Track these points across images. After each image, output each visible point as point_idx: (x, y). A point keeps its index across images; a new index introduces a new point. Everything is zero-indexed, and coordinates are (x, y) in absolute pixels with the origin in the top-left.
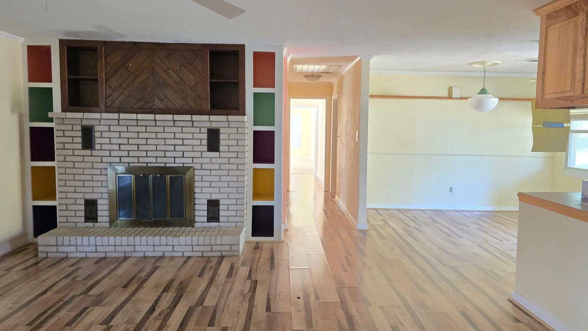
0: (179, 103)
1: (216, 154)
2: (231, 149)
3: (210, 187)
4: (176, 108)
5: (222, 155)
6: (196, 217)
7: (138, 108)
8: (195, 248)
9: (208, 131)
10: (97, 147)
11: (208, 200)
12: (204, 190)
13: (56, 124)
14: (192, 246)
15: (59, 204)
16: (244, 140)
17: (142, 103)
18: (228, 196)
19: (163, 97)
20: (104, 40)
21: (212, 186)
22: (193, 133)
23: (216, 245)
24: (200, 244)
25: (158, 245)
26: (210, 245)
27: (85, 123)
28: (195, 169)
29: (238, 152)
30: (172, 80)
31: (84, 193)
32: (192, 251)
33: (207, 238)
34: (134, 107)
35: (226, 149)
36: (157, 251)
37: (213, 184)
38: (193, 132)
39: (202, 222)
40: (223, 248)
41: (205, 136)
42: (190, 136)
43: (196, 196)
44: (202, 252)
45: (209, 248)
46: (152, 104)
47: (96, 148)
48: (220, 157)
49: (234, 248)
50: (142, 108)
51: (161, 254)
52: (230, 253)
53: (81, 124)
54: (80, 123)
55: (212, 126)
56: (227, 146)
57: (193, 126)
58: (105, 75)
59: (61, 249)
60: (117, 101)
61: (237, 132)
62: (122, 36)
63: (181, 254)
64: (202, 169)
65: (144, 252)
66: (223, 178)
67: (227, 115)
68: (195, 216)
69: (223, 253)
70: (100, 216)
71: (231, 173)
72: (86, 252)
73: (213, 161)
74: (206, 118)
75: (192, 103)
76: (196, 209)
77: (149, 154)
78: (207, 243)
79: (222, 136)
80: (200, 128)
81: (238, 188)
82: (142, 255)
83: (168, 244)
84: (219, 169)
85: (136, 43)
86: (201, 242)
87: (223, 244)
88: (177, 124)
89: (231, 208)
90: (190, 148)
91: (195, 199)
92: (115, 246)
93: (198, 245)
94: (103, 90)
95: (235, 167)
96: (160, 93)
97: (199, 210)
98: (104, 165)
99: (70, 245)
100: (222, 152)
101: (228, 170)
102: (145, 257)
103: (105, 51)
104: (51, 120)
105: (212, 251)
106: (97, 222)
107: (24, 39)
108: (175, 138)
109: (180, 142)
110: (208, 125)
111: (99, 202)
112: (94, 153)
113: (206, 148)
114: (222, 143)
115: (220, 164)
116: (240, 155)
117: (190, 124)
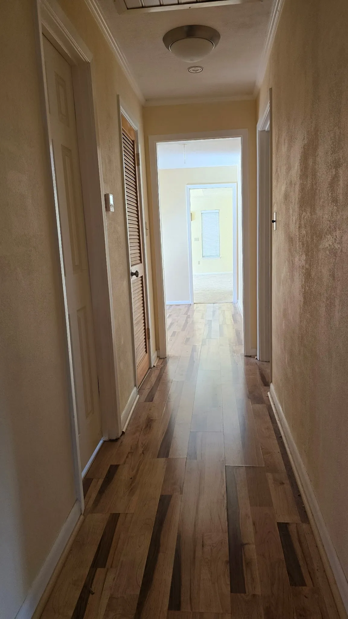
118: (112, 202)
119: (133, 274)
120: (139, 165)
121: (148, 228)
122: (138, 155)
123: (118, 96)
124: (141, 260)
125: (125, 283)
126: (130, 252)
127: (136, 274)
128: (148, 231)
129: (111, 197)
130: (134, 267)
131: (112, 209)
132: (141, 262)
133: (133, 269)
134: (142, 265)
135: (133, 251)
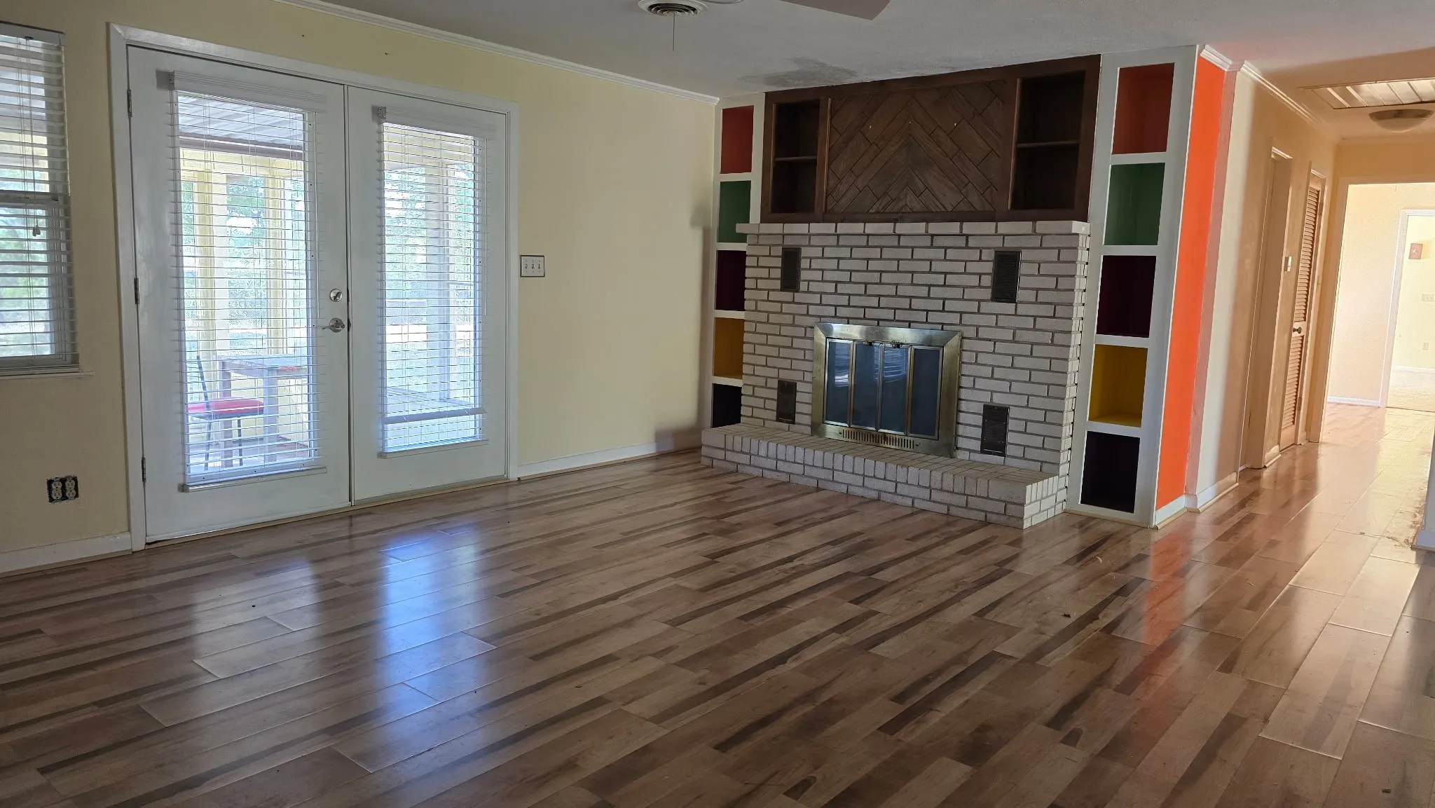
0: (950, 200)
1: (1008, 307)
2: (1043, 296)
3: (992, 377)
4: (943, 210)
5: (1022, 309)
6: (960, 438)
7: (877, 212)
8: (936, 496)
9: (995, 256)
10: (803, 286)
11: (984, 405)
12: (980, 383)
13: (749, 245)
14: (931, 491)
15: (745, 384)
16: (1073, 276)
17: (884, 202)
18: (1028, 402)
19: (922, 187)
20: (830, 84)
21: (995, 376)
22: (966, 261)
23: (976, 496)
24: (945, 488)
25: (871, 477)
26: (964, 494)
27: (789, 242)
28: (963, 338)
29: (1055, 305)
30: (940, 150)
31: (779, 369)
32: (930, 500)
33: (960, 480)
34: (871, 211)
35: (1030, 296)
36: (867, 488)
37: (998, 373)
38: (967, 259)
39: (970, 451)
40: (989, 506)
41: (988, 267)
42: (960, 267)
43: (964, 394)
44: (949, 506)
45: (961, 500)
46: (901, 204)
47: (801, 289)
48: (1016, 315)
49: (1012, 510)
50: (883, 213)
51: (874, 495)
52: (1003, 519)
53: (782, 245)
54: (780, 242)
55: (1005, 245)
56: (1032, 289)
57: (967, 247)
58: (829, 150)
59: (730, 456)
60: (843, 201)
61: (1059, 260)
62: (851, 73)
63: (909, 502)
64: (977, 338)
65: (848, 485)
66: (1020, 362)
67: (1034, 220)
68: (957, 435)
69: (951, 508)
70: (799, 413)
71: (1038, 350)
72: (763, 469)
73: (1003, 321)
74: (988, 227)
75: (974, 199)
76: (961, 421)
77: (884, 302)
78: (959, 489)
79: (1024, 269)
80: (981, 249)
81: (1051, 387)
82: (843, 489)
83: (888, 478)
84: (1014, 341)
85: (882, 83)
86: (948, 483)
87: (990, 496)
88: (939, 241)
89: (1032, 428)
90: (957, 293)
91: (960, 400)
92: (804, 464)
93: (941, 490)
94: (823, 180)
95: (1047, 337)
96: (919, 182)
97: (966, 425)
98: (809, 321)
99: (742, 452)
100: (1021, 302)
101: (1033, 344)
102: (848, 494)
103: (831, 106)
104: (742, 238)
105: (966, 507)
106: (793, 423)
107: (718, 99)
108: (930, 272)
109: (940, 279)
110: (998, 243)
111: (799, 387)
112: (799, 297)
113: (988, 294)
114: (1023, 282)
115: (1015, 330)
116: (1061, 311)
117: (961, 242)
118: (1290, 263)
119: (1295, 330)
120: (1321, 214)
121: (1320, 282)
122: (1322, 204)
123: (1310, 162)
124: (1305, 318)
125: (1286, 337)
126: (1296, 308)
127: (1299, 330)
128: (1320, 286)
129: (1290, 258)
130: (1297, 323)
131: (1289, 269)
132: (1305, 320)
133: (1296, 326)
134: (1306, 323)
135: (1299, 308)
